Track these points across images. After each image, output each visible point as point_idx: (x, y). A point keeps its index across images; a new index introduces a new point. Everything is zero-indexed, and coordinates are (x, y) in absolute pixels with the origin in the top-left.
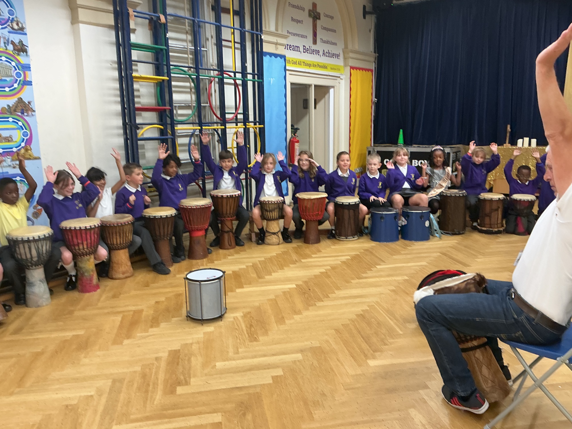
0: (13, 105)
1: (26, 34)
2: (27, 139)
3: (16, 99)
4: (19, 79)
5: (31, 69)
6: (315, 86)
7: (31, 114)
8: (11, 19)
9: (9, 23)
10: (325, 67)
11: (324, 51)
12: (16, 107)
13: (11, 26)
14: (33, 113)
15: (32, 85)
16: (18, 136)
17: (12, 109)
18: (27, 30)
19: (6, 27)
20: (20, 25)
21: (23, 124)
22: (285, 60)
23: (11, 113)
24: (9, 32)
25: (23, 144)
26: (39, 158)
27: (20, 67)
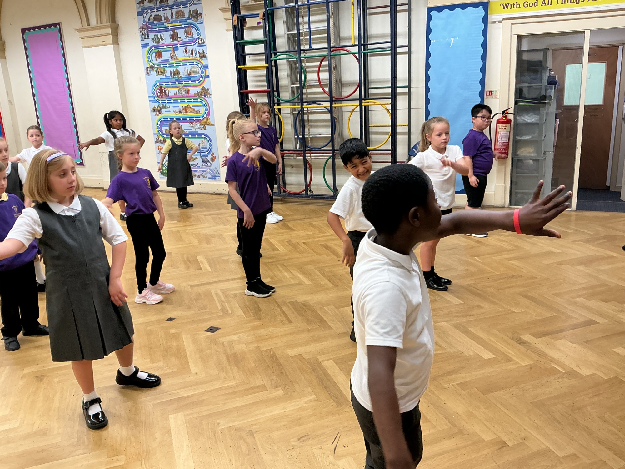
0: (200, 91)
1: (205, 46)
2: (207, 112)
3: (202, 88)
4: (202, 75)
8: (198, 38)
9: (197, 41)
12: (202, 92)
14: (210, 96)
15: (209, 78)
16: (202, 110)
17: (200, 94)
18: (206, 43)
19: (196, 44)
20: (203, 41)
21: (205, 103)
22: (487, 8)
23: (199, 97)
24: (197, 46)
25: (205, 116)
26: (214, 125)
27: (203, 67)
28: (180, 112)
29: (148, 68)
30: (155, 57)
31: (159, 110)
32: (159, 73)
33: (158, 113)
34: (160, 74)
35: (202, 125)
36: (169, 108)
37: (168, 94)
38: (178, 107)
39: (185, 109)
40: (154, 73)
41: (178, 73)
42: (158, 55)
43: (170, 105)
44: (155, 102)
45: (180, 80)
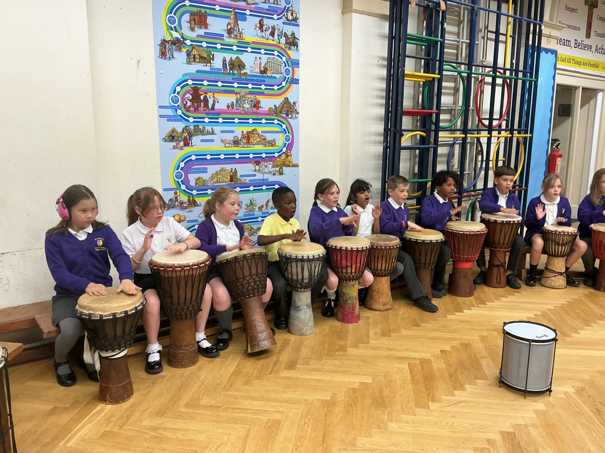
0: (279, 105)
1: (298, 26)
2: (288, 144)
3: (283, 99)
4: (287, 77)
5: (300, 65)
6: (583, 88)
7: (295, 116)
8: (286, 8)
9: (285, 13)
10: (596, 66)
11: (597, 46)
12: (282, 108)
13: (286, 16)
14: (297, 116)
15: (298, 83)
16: (280, 140)
17: (279, 110)
18: (300, 22)
19: (281, 18)
20: (294, 15)
21: (286, 127)
22: (556, 56)
23: (277, 116)
24: (284, 23)
25: (284, 150)
26: (297, 166)
27: (289, 62)
28: (236, 143)
29: (168, 42)
30: (190, 22)
31: (186, 138)
32: (194, 58)
33: (182, 144)
34: (197, 60)
35: (277, 166)
36: (213, 133)
37: (214, 105)
38: (233, 132)
39: (248, 137)
40: (181, 56)
41: (239, 66)
42: (197, 20)
43: (214, 127)
44: (175, 121)
45: (244, 80)
